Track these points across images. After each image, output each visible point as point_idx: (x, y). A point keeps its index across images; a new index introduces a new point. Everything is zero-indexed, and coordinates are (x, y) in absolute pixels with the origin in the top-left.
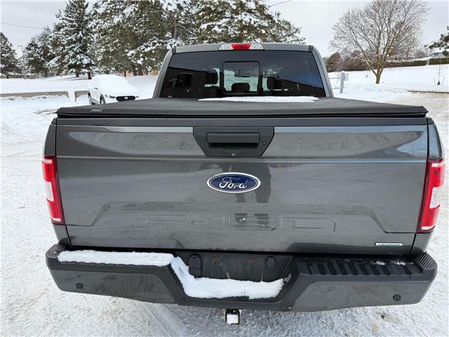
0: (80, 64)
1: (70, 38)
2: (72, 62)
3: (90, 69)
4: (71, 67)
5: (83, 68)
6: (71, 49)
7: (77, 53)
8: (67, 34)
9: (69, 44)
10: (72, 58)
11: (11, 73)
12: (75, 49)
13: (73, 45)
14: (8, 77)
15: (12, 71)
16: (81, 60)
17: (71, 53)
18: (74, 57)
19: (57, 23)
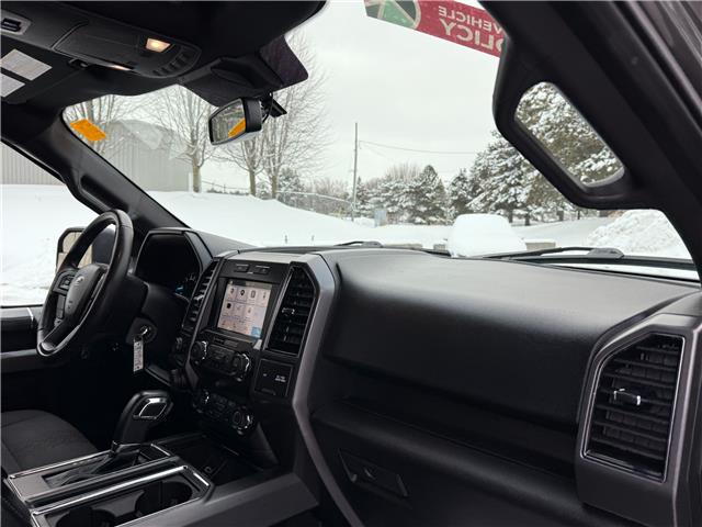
0: (512, 203)
1: (504, 163)
2: (501, 199)
3: (528, 210)
4: (499, 206)
5: (517, 208)
6: (503, 180)
7: (510, 185)
8: (501, 157)
9: (501, 172)
10: (502, 193)
11: (433, 219)
12: (508, 180)
13: (506, 174)
14: (429, 223)
15: (434, 215)
16: (515, 196)
17: (502, 186)
18: (506, 191)
19: (492, 144)
